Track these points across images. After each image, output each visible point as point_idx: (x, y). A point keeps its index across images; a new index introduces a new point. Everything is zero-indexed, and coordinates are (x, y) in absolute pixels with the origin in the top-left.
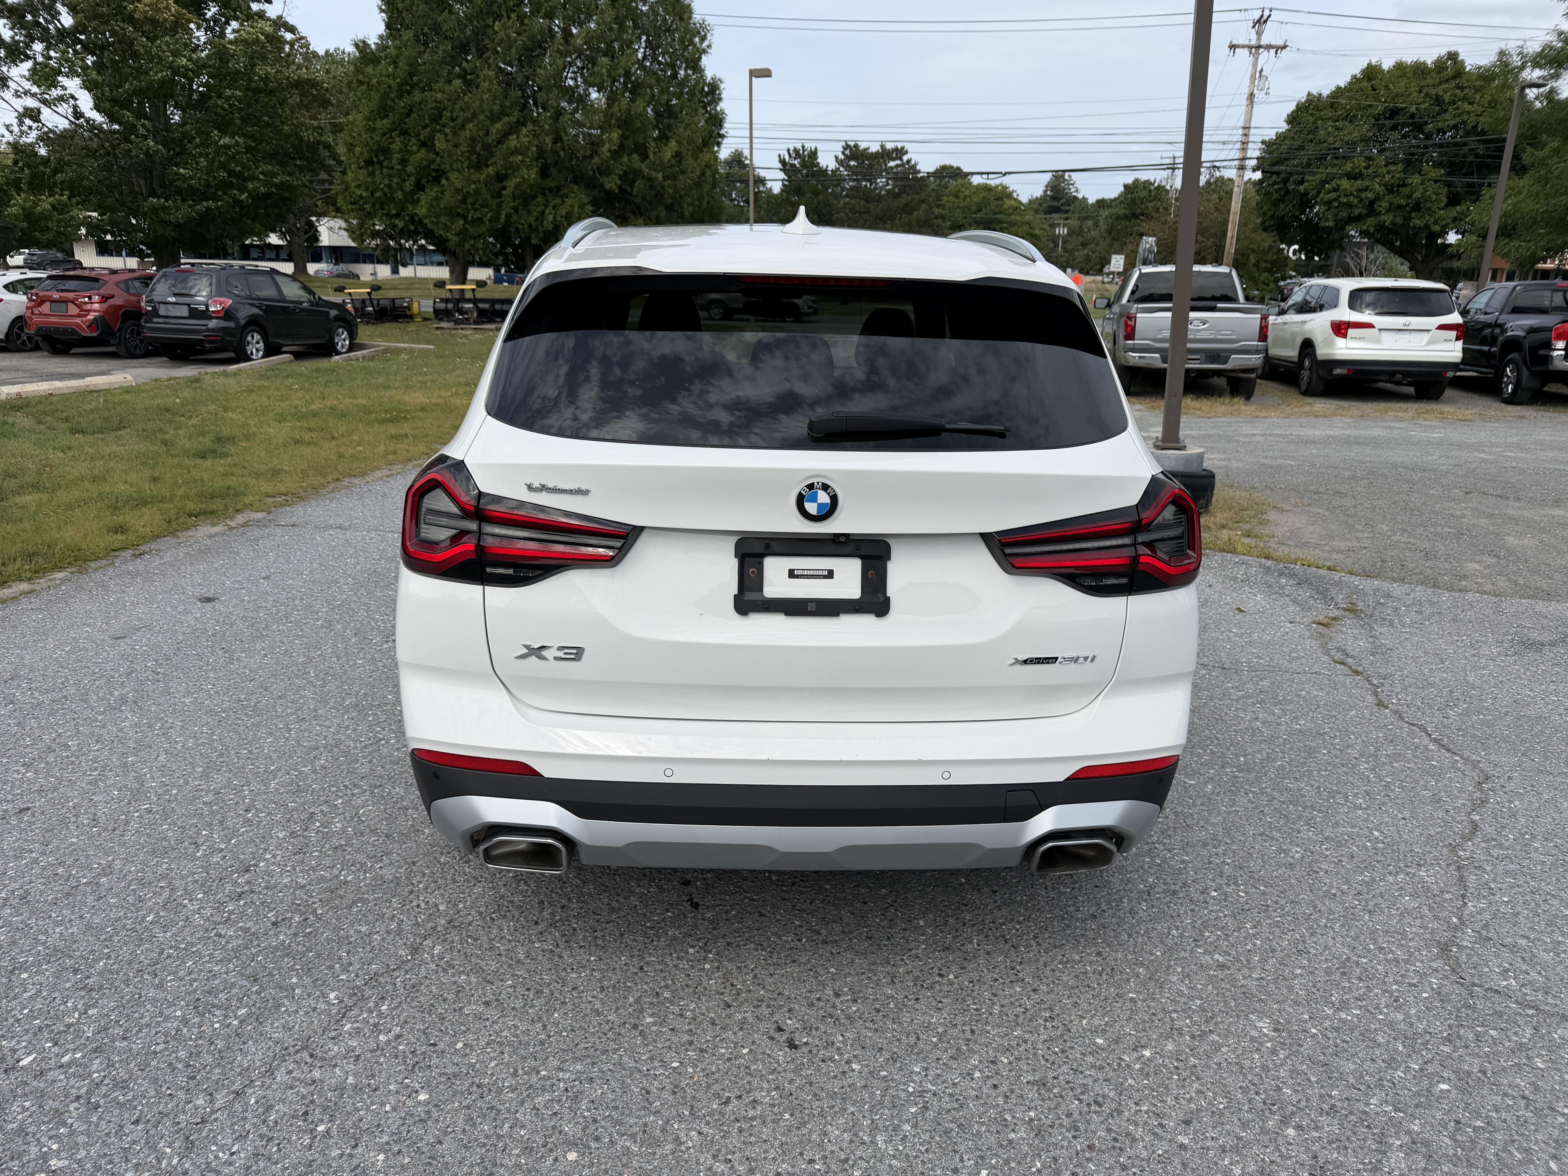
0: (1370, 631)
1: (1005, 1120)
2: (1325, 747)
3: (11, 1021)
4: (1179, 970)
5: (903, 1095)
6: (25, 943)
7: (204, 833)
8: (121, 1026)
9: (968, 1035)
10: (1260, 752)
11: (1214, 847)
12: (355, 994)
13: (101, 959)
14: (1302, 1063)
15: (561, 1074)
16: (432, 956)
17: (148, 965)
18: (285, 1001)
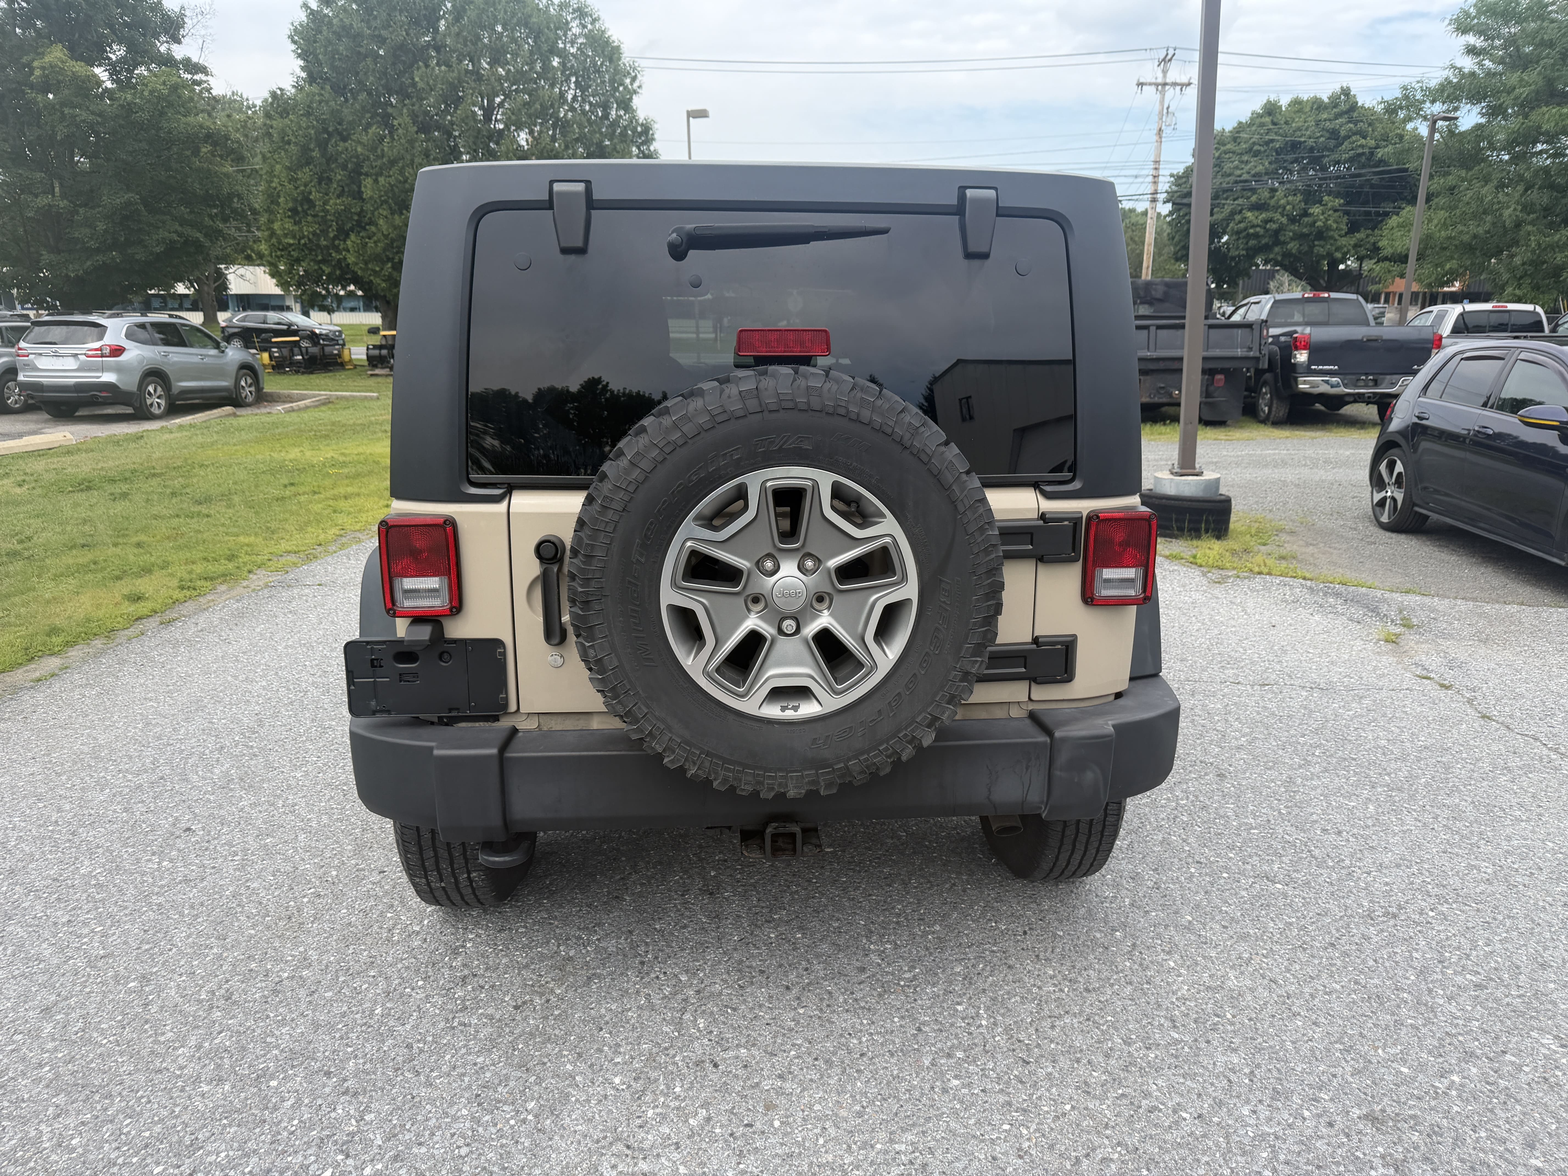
0: (1436, 646)
2: (1457, 762)
3: (285, 1134)
4: (1441, 992)
7: (389, 915)
8: (409, 1131)
10: (1400, 770)
13: (349, 1059)
15: (896, 1146)
16: (699, 1030)
17: (404, 1062)
18: (570, 1090)
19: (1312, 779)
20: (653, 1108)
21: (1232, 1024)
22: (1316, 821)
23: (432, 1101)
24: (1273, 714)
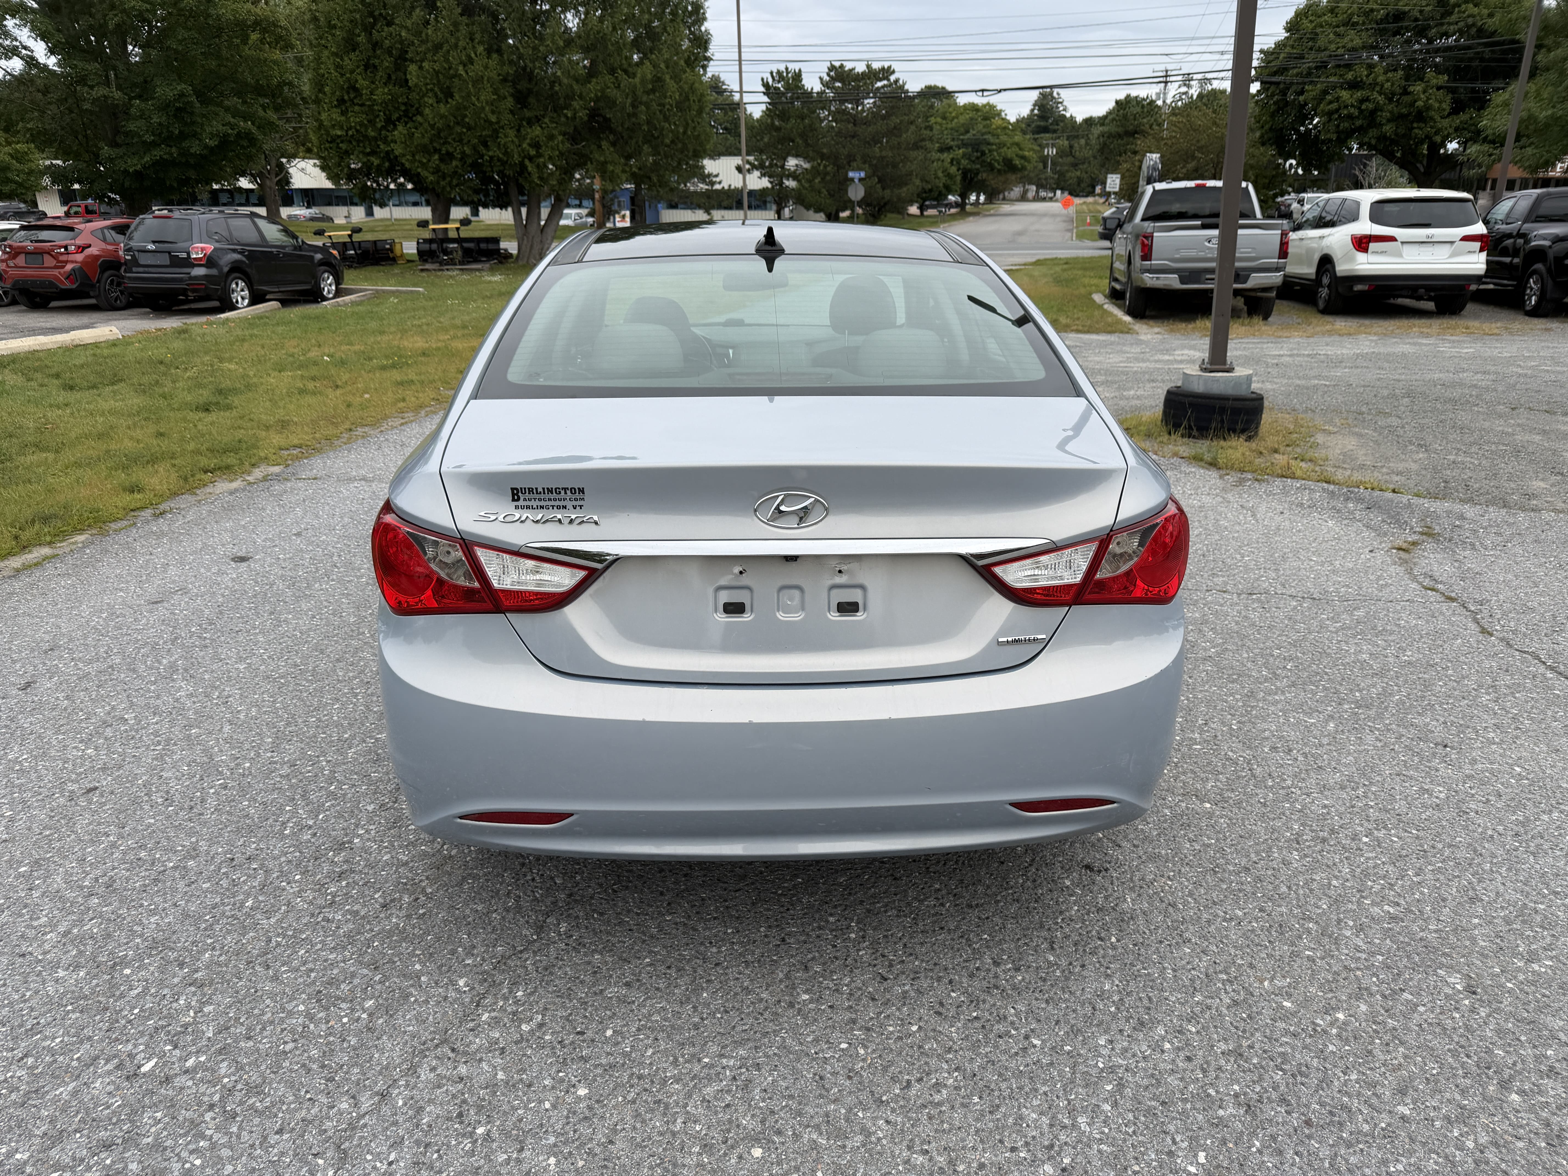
0: (1453, 556)
1: (1209, 1095)
2: (1440, 679)
3: (123, 1022)
4: (1351, 923)
5: (1094, 1072)
6: (121, 936)
7: (288, 808)
8: (242, 1024)
9: (1146, 1002)
10: (1374, 686)
11: (1353, 789)
12: (485, 980)
13: (206, 950)
14: (1506, 1020)
15: (724, 1061)
16: (560, 935)
17: (258, 955)
18: (412, 990)
19: (1276, 694)
20: (490, 1012)
21: (1114, 948)
22: (1267, 738)
23: (273, 996)
24: (1253, 625)
